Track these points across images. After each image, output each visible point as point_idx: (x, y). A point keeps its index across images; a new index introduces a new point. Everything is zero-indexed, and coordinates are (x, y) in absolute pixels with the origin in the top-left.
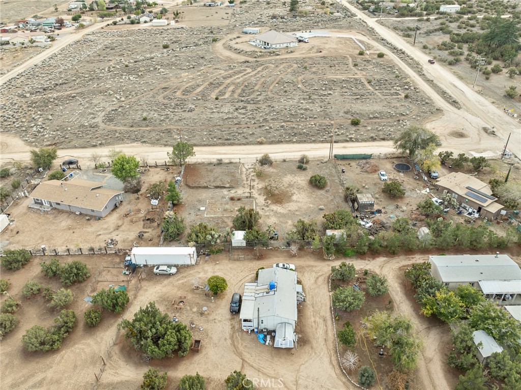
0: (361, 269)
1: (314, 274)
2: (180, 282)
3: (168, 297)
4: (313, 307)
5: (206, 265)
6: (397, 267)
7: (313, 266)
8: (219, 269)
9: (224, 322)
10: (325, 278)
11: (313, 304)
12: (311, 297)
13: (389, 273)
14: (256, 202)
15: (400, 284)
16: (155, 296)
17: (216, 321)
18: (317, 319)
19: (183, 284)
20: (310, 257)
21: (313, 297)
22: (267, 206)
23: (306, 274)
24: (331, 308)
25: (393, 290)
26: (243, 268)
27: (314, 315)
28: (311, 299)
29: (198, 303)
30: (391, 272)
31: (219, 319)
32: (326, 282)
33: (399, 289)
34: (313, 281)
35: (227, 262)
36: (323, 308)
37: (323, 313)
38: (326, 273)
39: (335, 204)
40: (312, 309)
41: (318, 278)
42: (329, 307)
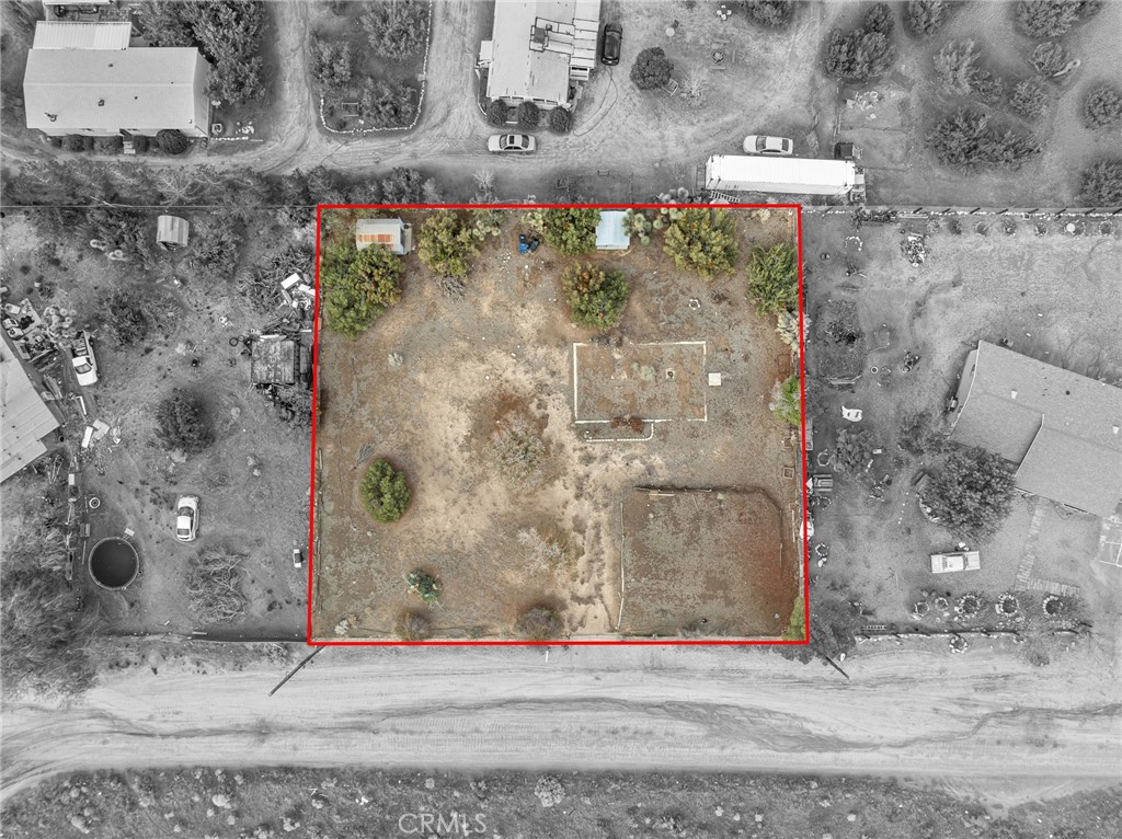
0: (346, 143)
1: (450, 132)
2: (729, 118)
3: (747, 75)
4: (463, 45)
5: (682, 161)
6: (271, 143)
7: (450, 153)
8: (653, 146)
9: (632, 10)
10: (429, 118)
11: (463, 52)
12: (465, 70)
13: (292, 128)
14: (572, 409)
15: (280, 98)
16: (775, 83)
17: (646, 13)
18: (459, 17)
19: (725, 112)
20: (450, 181)
21: (461, 69)
22: (541, 387)
23: (467, 132)
24: (430, 42)
25: (300, 82)
26: (601, 151)
27: (465, 27)
28: (465, 64)
29: (685, 55)
30: (287, 130)
31: (641, 17)
32: (429, 107)
33: (287, 85)
34: (455, 111)
35: (637, 171)
36: (445, 41)
37: (448, 30)
38: (424, 131)
39: (359, 381)
40: (466, 39)
41: (444, 120)
42: (434, 44)
